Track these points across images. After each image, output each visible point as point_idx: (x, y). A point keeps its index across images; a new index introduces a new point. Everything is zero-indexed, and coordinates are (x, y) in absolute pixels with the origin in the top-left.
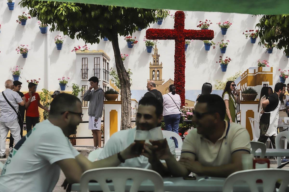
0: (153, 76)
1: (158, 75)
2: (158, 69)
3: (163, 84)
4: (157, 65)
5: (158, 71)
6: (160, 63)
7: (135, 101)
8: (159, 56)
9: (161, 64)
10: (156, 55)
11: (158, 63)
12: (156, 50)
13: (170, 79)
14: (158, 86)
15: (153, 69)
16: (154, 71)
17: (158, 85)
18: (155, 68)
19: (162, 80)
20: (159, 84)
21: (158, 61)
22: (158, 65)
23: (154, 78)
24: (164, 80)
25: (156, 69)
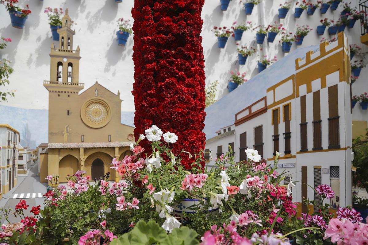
0: (58, 74)
1: (70, 73)
2: (71, 61)
3: (80, 93)
4: (69, 51)
5: (70, 64)
6: (75, 48)
7: (8, 128)
8: (73, 33)
9: (78, 50)
10: (67, 30)
11: (71, 48)
12: (67, 21)
13: (97, 82)
14: (69, 96)
15: (59, 60)
16: (60, 64)
17: (70, 94)
18: (63, 57)
19: (79, 85)
20: (71, 92)
21: (69, 44)
22: (71, 51)
23: (60, 80)
24: (82, 84)
25: (65, 60)
